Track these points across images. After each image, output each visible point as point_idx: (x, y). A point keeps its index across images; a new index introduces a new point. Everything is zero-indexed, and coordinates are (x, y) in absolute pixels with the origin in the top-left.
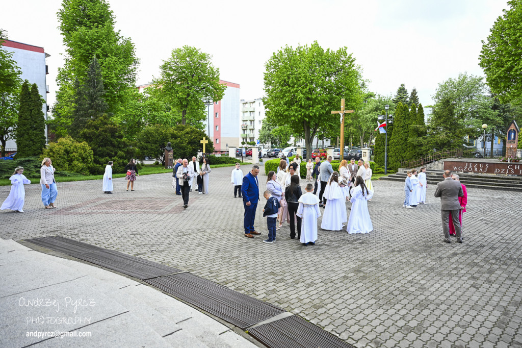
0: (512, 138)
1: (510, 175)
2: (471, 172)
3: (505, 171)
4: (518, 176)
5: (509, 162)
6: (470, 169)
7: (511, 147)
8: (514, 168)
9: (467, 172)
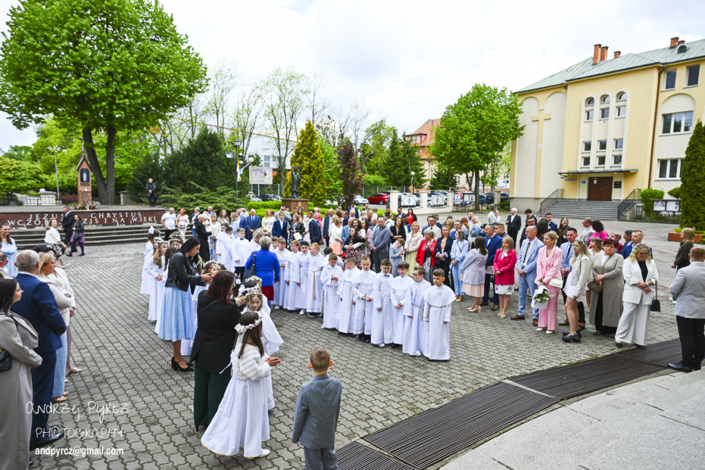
0: (85, 179)
1: (94, 226)
2: (40, 226)
3: (88, 221)
4: (104, 225)
5: (88, 210)
6: (37, 222)
7: (86, 190)
8: (98, 217)
9: (33, 226)
